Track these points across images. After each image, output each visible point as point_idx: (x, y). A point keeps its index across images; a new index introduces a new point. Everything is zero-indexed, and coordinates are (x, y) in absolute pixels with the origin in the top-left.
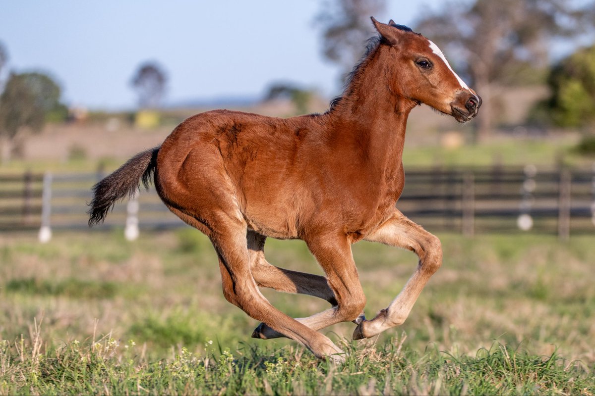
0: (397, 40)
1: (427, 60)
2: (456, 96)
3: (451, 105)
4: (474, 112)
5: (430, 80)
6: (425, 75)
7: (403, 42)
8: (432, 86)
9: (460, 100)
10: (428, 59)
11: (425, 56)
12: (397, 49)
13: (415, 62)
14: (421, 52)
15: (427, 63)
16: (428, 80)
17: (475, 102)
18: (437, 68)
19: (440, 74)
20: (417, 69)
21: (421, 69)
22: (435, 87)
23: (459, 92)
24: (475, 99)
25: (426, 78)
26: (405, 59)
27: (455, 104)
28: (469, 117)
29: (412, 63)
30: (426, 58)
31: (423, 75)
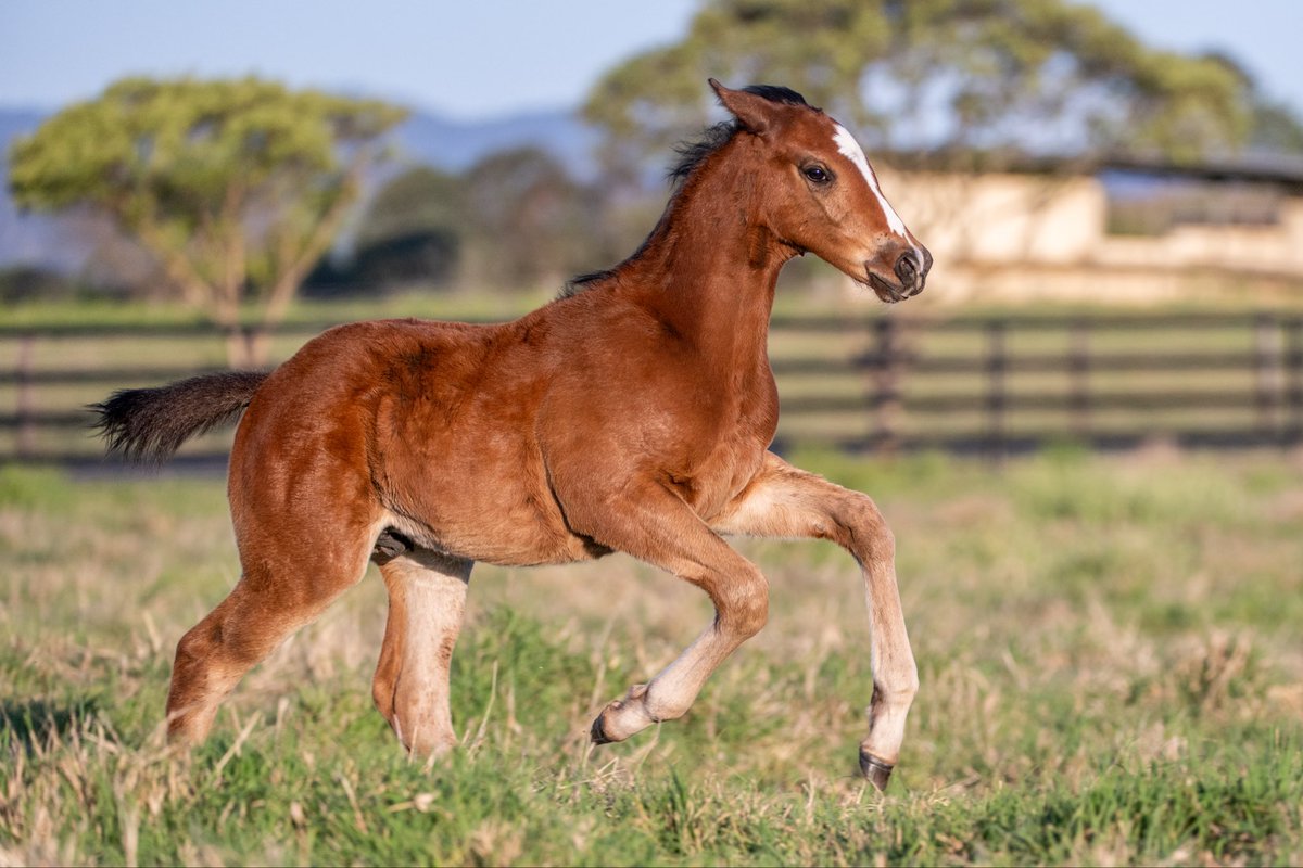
0: (766, 122)
1: (823, 167)
2: (876, 249)
3: (867, 265)
4: (914, 284)
5: (827, 208)
6: (819, 196)
7: (778, 127)
8: (831, 222)
9: (883, 257)
10: (825, 164)
11: (820, 158)
12: (766, 141)
13: (800, 168)
14: (812, 150)
15: (822, 173)
16: (823, 209)
17: (914, 263)
18: (843, 185)
19: (848, 198)
20: (803, 182)
21: (810, 183)
22: (837, 225)
23: (883, 241)
24: (914, 256)
25: (819, 204)
26: (782, 161)
27: (873, 265)
28: (904, 295)
29: (795, 171)
30: (821, 162)
31: (814, 198)
